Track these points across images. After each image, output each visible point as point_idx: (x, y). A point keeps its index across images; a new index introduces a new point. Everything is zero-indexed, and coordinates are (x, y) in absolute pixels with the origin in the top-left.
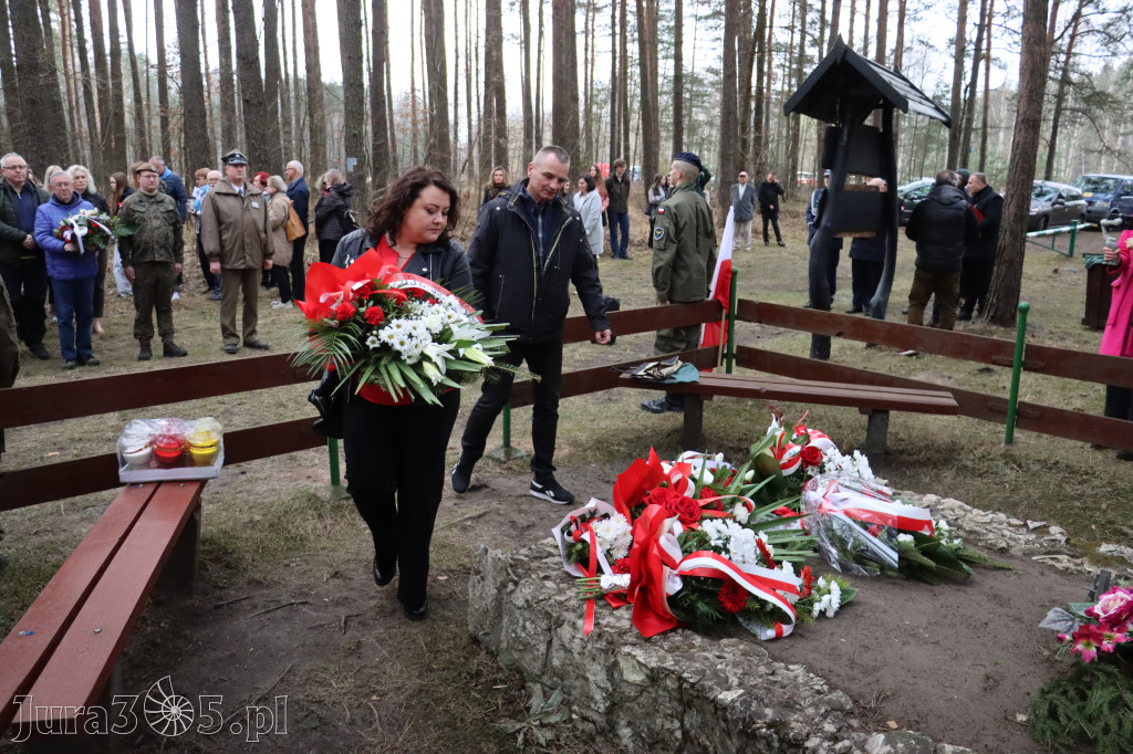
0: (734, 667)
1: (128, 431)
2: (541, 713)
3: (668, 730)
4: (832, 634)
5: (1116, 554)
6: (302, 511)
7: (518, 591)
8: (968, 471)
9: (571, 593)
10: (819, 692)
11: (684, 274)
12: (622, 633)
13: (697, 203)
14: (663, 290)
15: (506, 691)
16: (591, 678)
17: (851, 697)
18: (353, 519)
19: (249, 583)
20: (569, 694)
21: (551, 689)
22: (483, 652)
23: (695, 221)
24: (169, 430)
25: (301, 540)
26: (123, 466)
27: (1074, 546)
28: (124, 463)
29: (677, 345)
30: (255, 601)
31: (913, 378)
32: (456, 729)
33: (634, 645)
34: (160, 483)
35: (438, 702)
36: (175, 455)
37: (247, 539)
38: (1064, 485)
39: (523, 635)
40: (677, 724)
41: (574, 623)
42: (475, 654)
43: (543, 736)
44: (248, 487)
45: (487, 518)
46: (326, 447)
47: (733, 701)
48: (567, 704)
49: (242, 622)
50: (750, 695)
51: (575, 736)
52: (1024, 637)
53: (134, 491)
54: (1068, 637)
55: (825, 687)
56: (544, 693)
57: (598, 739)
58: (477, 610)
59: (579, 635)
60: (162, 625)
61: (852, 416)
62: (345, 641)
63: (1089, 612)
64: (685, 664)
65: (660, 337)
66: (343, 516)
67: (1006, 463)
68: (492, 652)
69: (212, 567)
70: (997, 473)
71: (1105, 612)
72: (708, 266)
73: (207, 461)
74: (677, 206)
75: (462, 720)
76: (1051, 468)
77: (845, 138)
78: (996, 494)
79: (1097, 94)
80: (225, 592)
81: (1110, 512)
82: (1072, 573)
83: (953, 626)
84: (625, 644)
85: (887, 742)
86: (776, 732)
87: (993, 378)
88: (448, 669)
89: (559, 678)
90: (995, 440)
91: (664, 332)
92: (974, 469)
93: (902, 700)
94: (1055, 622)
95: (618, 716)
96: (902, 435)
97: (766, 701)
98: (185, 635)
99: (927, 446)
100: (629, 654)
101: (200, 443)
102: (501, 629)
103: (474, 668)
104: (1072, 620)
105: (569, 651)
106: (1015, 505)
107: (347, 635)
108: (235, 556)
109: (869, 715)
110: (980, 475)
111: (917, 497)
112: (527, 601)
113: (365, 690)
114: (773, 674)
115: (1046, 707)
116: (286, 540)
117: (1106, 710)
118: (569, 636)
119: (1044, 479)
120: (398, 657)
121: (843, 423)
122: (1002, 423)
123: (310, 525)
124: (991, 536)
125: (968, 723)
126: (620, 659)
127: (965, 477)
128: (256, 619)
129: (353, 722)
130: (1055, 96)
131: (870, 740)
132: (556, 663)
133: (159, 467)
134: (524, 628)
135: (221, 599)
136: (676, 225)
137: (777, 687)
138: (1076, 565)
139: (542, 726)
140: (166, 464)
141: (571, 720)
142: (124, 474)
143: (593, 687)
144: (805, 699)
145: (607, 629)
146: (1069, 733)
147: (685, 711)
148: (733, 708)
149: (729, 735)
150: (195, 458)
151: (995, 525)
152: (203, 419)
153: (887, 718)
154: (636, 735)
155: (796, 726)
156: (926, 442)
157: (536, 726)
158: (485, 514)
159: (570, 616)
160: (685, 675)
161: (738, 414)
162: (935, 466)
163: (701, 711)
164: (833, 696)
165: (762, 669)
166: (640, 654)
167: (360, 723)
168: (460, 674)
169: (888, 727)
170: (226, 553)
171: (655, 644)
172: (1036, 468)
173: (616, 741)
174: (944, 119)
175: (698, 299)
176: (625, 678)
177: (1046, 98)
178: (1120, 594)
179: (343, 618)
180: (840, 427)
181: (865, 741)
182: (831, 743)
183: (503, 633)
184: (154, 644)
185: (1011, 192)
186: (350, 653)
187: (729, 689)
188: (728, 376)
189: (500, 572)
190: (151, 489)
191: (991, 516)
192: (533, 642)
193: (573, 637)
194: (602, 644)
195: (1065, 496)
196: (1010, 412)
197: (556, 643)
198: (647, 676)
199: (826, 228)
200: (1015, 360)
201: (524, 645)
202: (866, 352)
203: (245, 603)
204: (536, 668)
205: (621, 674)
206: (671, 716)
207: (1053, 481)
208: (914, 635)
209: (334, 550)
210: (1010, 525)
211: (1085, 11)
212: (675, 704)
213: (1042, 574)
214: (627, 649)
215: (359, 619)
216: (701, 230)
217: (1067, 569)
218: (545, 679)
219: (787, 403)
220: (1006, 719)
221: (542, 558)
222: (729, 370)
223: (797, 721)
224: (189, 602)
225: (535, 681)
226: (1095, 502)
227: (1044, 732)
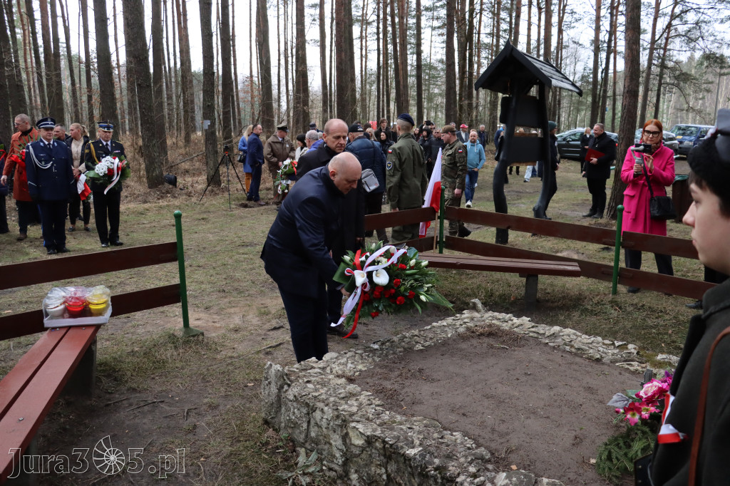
0: (418, 434)
1: (49, 295)
2: (303, 466)
3: (378, 474)
4: (483, 413)
5: (666, 360)
6: (165, 345)
7: (290, 390)
8: (588, 312)
9: (322, 391)
10: (469, 448)
11: (407, 191)
12: (352, 415)
13: (413, 146)
14: (393, 201)
15: (284, 453)
16: (333, 443)
17: (490, 451)
18: (197, 349)
19: (128, 390)
20: (322, 454)
21: (311, 451)
22: (271, 430)
23: (412, 157)
24: (75, 294)
25: (163, 362)
26: (46, 317)
27: (642, 356)
28: (47, 315)
29: (406, 236)
30: (132, 400)
31: (559, 254)
32: (252, 477)
33: (358, 422)
34: (70, 327)
35: (241, 461)
36: (79, 309)
37: (129, 363)
38: (647, 319)
39: (294, 418)
40: (383, 470)
41: (322, 409)
42: (265, 431)
43: (305, 480)
44: (132, 331)
45: (281, 346)
46: (181, 304)
47: (415, 455)
48: (320, 460)
49: (122, 415)
50: (426, 451)
51: (325, 481)
52: (603, 412)
53: (54, 333)
54: (622, 411)
55: (474, 445)
56: (307, 454)
57: (339, 481)
58: (266, 403)
59: (325, 417)
60: (71, 417)
61: (515, 279)
62: (186, 424)
63: (637, 395)
64: (388, 433)
65: (394, 231)
66: (191, 347)
67: (612, 307)
68: (277, 429)
69: (104, 380)
70: (606, 313)
71: (646, 395)
72: (421, 185)
73: (100, 313)
74: (399, 148)
75: (256, 472)
76: (639, 309)
77: (514, 103)
78: (604, 326)
79: (683, 74)
80: (113, 395)
81: (673, 335)
82: (639, 373)
83: (560, 406)
84: (353, 421)
85: (506, 478)
86: (440, 473)
87: (609, 254)
88: (249, 440)
89: (315, 444)
90: (607, 293)
91: (396, 228)
92: (592, 310)
93: (521, 452)
94: (617, 401)
95: (350, 467)
96: (548, 291)
97: (436, 454)
98: (85, 423)
99: (564, 297)
100: (355, 427)
101: (96, 302)
102: (281, 415)
103: (264, 439)
104: (628, 400)
105: (319, 427)
106: (616, 332)
107: (188, 421)
108: (120, 373)
109: (500, 462)
110: (596, 314)
111: (548, 328)
112: (295, 396)
113: (197, 455)
114: (442, 438)
115: (606, 453)
116: (154, 362)
117: (639, 453)
118: (320, 418)
119: (635, 316)
120: (219, 434)
121: (512, 284)
122: (610, 281)
123: (168, 353)
124: (591, 351)
125: (560, 465)
126: (349, 431)
127: (586, 316)
128: (131, 412)
129: (187, 475)
130: (657, 75)
131: (498, 476)
132: (313, 434)
133: (70, 317)
134: (294, 413)
135: (110, 400)
136: (400, 160)
137: (444, 445)
138: (642, 368)
139: (304, 474)
140: (74, 315)
141: (322, 470)
142: (47, 322)
143: (335, 449)
144: (460, 453)
145: (343, 412)
146: (618, 468)
147: (388, 462)
148: (415, 459)
149: (413, 476)
150: (93, 311)
151: (594, 344)
152: (98, 287)
153: (510, 464)
154: (360, 478)
155: (452, 468)
156: (563, 294)
157: (300, 475)
158: (280, 344)
159: (320, 405)
160: (387, 439)
161: (446, 279)
162: (568, 310)
163: (397, 462)
164: (478, 451)
165: (436, 435)
166: (360, 427)
167: (192, 475)
168: (256, 444)
169: (511, 469)
170: (115, 371)
171: (371, 421)
172: (630, 309)
173: (349, 482)
174: (577, 91)
175: (416, 206)
176: (353, 442)
177: (652, 76)
178: (655, 383)
179: (186, 410)
180: (510, 286)
181: (495, 477)
182: (472, 479)
183: (282, 417)
184: (65, 429)
185: (622, 136)
186: (189, 431)
187: (413, 448)
188: (440, 255)
189: (279, 379)
190: (63, 331)
191: (592, 339)
192: (299, 422)
193: (322, 418)
194: (339, 422)
195: (647, 326)
196: (614, 274)
197: (312, 422)
198: (365, 440)
199: (503, 161)
200: (616, 241)
201: (294, 424)
202: (531, 238)
203: (125, 402)
204: (301, 438)
205: (350, 440)
206: (380, 465)
207: (640, 317)
208: (534, 413)
209: (183, 368)
210: (604, 344)
211: (674, 22)
212: (382, 458)
213: (620, 374)
214: (353, 424)
215: (197, 411)
216: (416, 162)
217: (637, 370)
218: (307, 445)
219: (478, 272)
220: (584, 462)
221: (306, 370)
222: (441, 252)
223: (453, 466)
224: (89, 402)
225: (301, 447)
226: (664, 329)
227: (604, 469)
